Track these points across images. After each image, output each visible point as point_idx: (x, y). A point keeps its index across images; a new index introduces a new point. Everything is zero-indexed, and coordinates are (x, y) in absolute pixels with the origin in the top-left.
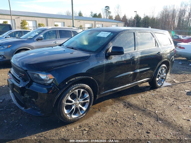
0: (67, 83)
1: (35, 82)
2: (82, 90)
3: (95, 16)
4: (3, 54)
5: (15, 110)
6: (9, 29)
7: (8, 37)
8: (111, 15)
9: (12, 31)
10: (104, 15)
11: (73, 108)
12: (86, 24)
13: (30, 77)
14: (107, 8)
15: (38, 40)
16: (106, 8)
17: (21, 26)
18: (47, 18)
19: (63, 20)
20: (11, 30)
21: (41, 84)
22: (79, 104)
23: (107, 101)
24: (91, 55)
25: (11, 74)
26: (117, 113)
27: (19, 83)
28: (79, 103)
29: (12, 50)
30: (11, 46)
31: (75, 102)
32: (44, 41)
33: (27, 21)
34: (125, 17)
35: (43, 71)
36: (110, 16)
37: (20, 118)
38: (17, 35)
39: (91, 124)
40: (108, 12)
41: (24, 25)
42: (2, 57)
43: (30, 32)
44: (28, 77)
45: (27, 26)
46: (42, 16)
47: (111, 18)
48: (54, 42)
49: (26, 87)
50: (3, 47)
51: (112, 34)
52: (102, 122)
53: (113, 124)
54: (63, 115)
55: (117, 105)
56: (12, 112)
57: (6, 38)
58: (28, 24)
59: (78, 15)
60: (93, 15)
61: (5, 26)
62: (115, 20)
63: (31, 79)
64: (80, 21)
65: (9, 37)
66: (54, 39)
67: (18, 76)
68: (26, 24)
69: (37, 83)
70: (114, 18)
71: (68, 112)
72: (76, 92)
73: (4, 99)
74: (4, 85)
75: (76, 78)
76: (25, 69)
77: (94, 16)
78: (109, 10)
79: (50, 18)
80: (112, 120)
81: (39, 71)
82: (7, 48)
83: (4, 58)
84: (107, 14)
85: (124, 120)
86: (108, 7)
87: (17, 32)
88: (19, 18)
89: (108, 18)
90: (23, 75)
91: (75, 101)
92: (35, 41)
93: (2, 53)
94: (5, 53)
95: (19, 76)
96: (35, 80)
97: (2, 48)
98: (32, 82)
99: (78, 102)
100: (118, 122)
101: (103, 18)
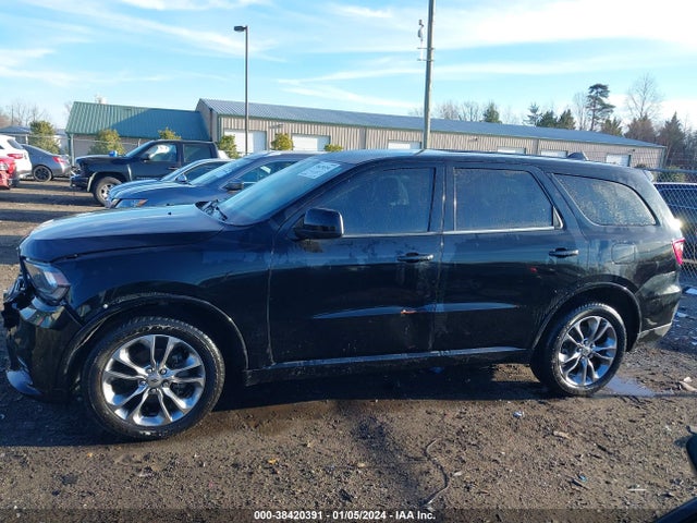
0: (106, 306)
2: (174, 340)
3: (547, 121)
7: (182, 179)
8: (612, 119)
10: (582, 119)
11: (137, 393)
14: (600, 90)
15: (230, 189)
16: (595, 91)
18: (366, 127)
22: (163, 384)
23: (316, 402)
28: (165, 381)
31: (147, 375)
34: (673, 125)
36: (608, 121)
40: (599, 107)
41: (281, 149)
46: (350, 122)
47: (611, 128)
51: (338, 170)
54: (99, 407)
59: (482, 118)
60: (540, 118)
62: (626, 135)
65: (186, 178)
70: (625, 131)
71: (117, 399)
75: (143, 295)
77: (542, 121)
78: (604, 99)
79: (374, 128)
84: (598, 114)
86: (604, 88)
88: (279, 126)
89: (598, 128)
91: (146, 371)
92: (221, 192)
99: (159, 378)
101: (577, 129)
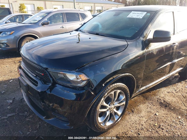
0: (104, 85)
1: (60, 85)
2: (119, 91)
4: (6, 42)
5: (29, 115)
6: (8, 13)
7: (8, 22)
9: (12, 15)
12: (85, 7)
13: (51, 77)
15: (43, 24)
17: (20, 10)
18: (45, 1)
19: (61, 3)
20: (10, 14)
21: (68, 87)
22: (114, 108)
24: (129, 43)
25: (23, 70)
26: (156, 115)
27: (36, 86)
29: (15, 37)
30: (13, 32)
31: (110, 107)
32: (50, 26)
33: (25, 5)
35: (72, 70)
37: (38, 126)
38: (17, 20)
39: (130, 133)
41: (22, 9)
42: (5, 45)
43: (31, 15)
44: (50, 77)
45: (25, 10)
48: (61, 26)
49: (47, 91)
50: (6, 34)
51: (149, 14)
52: (143, 129)
53: (157, 132)
54: (97, 125)
55: (151, 104)
56: (26, 117)
57: (6, 23)
58: (26, 8)
61: (3, 10)
63: (53, 80)
64: (79, 4)
65: (10, 22)
66: (61, 23)
67: (33, 74)
68: (24, 8)
69: (63, 86)
71: (101, 120)
72: (112, 94)
73: (14, 98)
74: (12, 79)
75: (114, 77)
76: (45, 66)
79: (48, 1)
80: (154, 125)
81: (66, 70)
82: (10, 34)
83: (7, 46)
85: (168, 125)
87: (17, 16)
88: (16, 1)
90: (42, 74)
91: (109, 105)
92: (41, 26)
93: (4, 41)
94: (7, 40)
95: (35, 76)
96: (59, 82)
97: (4, 35)
98: (54, 84)
99: (113, 106)
100: (163, 129)
